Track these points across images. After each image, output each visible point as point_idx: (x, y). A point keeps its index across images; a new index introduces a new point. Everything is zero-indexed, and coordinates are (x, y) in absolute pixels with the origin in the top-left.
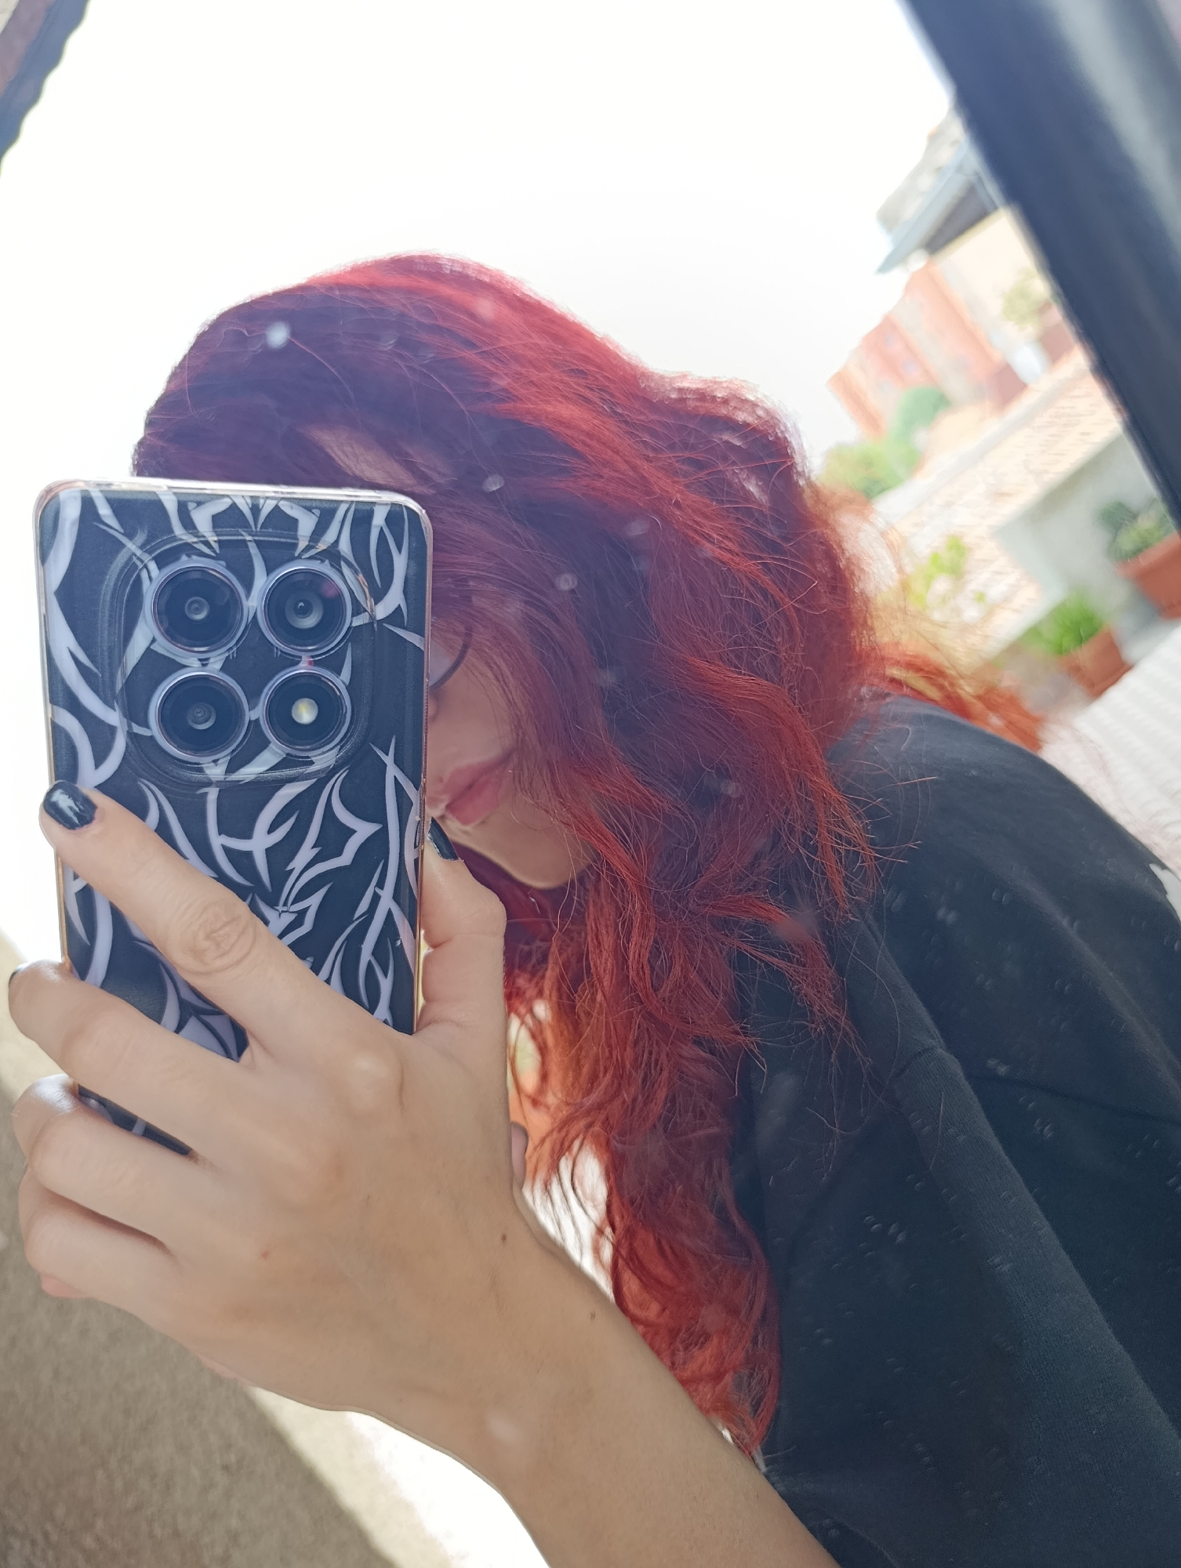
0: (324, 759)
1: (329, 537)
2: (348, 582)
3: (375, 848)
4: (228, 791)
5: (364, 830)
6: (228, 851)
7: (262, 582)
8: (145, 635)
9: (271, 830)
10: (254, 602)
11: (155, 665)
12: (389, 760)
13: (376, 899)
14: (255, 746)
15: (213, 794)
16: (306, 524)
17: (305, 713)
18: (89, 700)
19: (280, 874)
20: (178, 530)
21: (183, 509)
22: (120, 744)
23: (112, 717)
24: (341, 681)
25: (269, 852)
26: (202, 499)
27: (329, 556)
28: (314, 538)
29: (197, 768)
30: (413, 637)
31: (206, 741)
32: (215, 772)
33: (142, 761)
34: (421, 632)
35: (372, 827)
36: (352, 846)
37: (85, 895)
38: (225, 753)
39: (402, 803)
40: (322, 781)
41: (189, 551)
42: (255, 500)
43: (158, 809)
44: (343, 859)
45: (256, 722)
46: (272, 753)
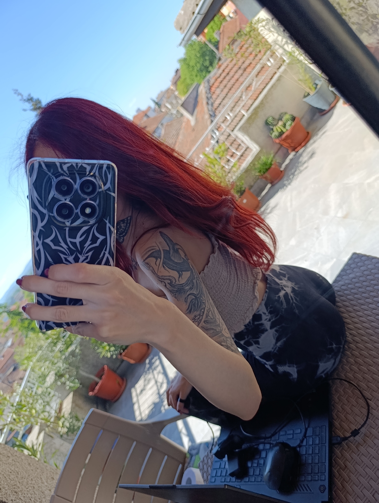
0: (92, 221)
2: (98, 182)
3: (104, 242)
5: (101, 238)
6: (71, 242)
7: (79, 181)
8: (53, 193)
10: (77, 186)
11: (55, 200)
12: (107, 222)
13: (104, 254)
14: (77, 218)
15: (67, 229)
16: (88, 168)
17: (88, 211)
18: (40, 208)
19: (82, 247)
20: (60, 170)
21: (61, 166)
22: (47, 217)
23: (45, 211)
24: (96, 204)
25: (80, 242)
26: (65, 163)
27: (94, 176)
28: (90, 172)
29: (64, 223)
30: (112, 194)
31: (66, 217)
32: (68, 224)
33: (51, 222)
34: (114, 193)
35: (103, 237)
36: (99, 241)
37: (39, 251)
38: (70, 220)
39: (111, 232)
40: (92, 226)
41: (62, 175)
42: (77, 163)
43: (55, 232)
44: (97, 244)
45: (77, 213)
46: (81, 220)
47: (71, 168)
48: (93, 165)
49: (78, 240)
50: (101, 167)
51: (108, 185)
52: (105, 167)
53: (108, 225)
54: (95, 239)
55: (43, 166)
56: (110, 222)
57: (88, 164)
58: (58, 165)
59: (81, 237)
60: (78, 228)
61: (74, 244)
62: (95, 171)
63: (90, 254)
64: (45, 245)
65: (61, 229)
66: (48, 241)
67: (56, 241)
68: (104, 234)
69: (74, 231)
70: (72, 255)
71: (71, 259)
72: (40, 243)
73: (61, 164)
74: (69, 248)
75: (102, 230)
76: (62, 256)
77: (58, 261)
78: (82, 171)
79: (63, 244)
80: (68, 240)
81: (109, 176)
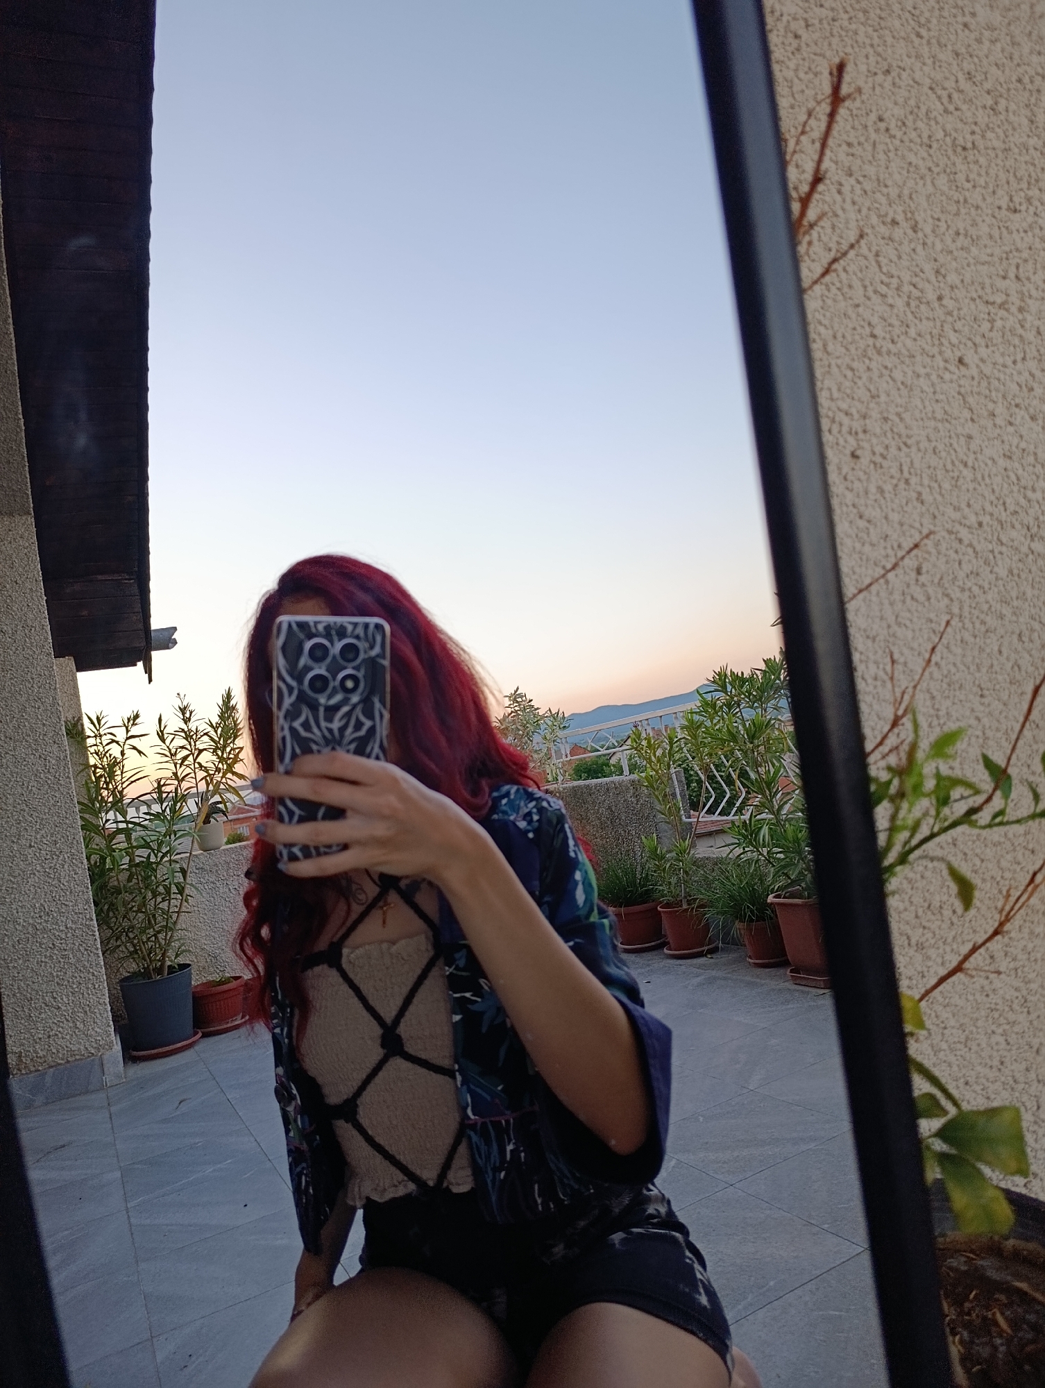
0: (355, 699)
1: (357, 633)
2: (362, 645)
3: (372, 730)
4: (327, 709)
5: (369, 724)
6: (327, 728)
7: (338, 646)
8: (305, 660)
9: (339, 722)
10: (336, 651)
11: (306, 670)
12: (377, 701)
13: (372, 748)
14: (334, 692)
15: (322, 708)
16: (350, 628)
17: (350, 684)
18: (288, 679)
19: (342, 736)
20: (314, 631)
21: (315, 626)
22: (296, 692)
24: (360, 675)
25: (339, 728)
26: (320, 622)
27: (357, 637)
28: (352, 633)
29: (317, 700)
31: (321, 690)
32: (322, 700)
33: (302, 698)
36: (365, 729)
37: (284, 739)
38: (326, 696)
39: (382, 716)
40: (354, 707)
41: (317, 636)
42: (335, 623)
43: (306, 713)
44: (363, 732)
45: (334, 687)
46: (338, 697)
47: (328, 628)
48: (355, 625)
49: (336, 725)
50: (366, 626)
51: (377, 650)
52: (372, 627)
53: (377, 705)
54: (359, 726)
55: (294, 626)
56: (380, 701)
57: (350, 623)
58: (312, 624)
59: (341, 719)
60: (336, 708)
61: (330, 731)
62: (360, 631)
63: (353, 746)
64: (292, 730)
65: (314, 707)
66: (297, 724)
67: (306, 726)
68: (372, 718)
69: (331, 711)
70: (327, 745)
72: (286, 727)
73: (316, 623)
74: (324, 736)
75: (369, 714)
76: (314, 747)
77: (307, 751)
78: (342, 632)
79: (315, 730)
80: (323, 724)
81: (379, 639)
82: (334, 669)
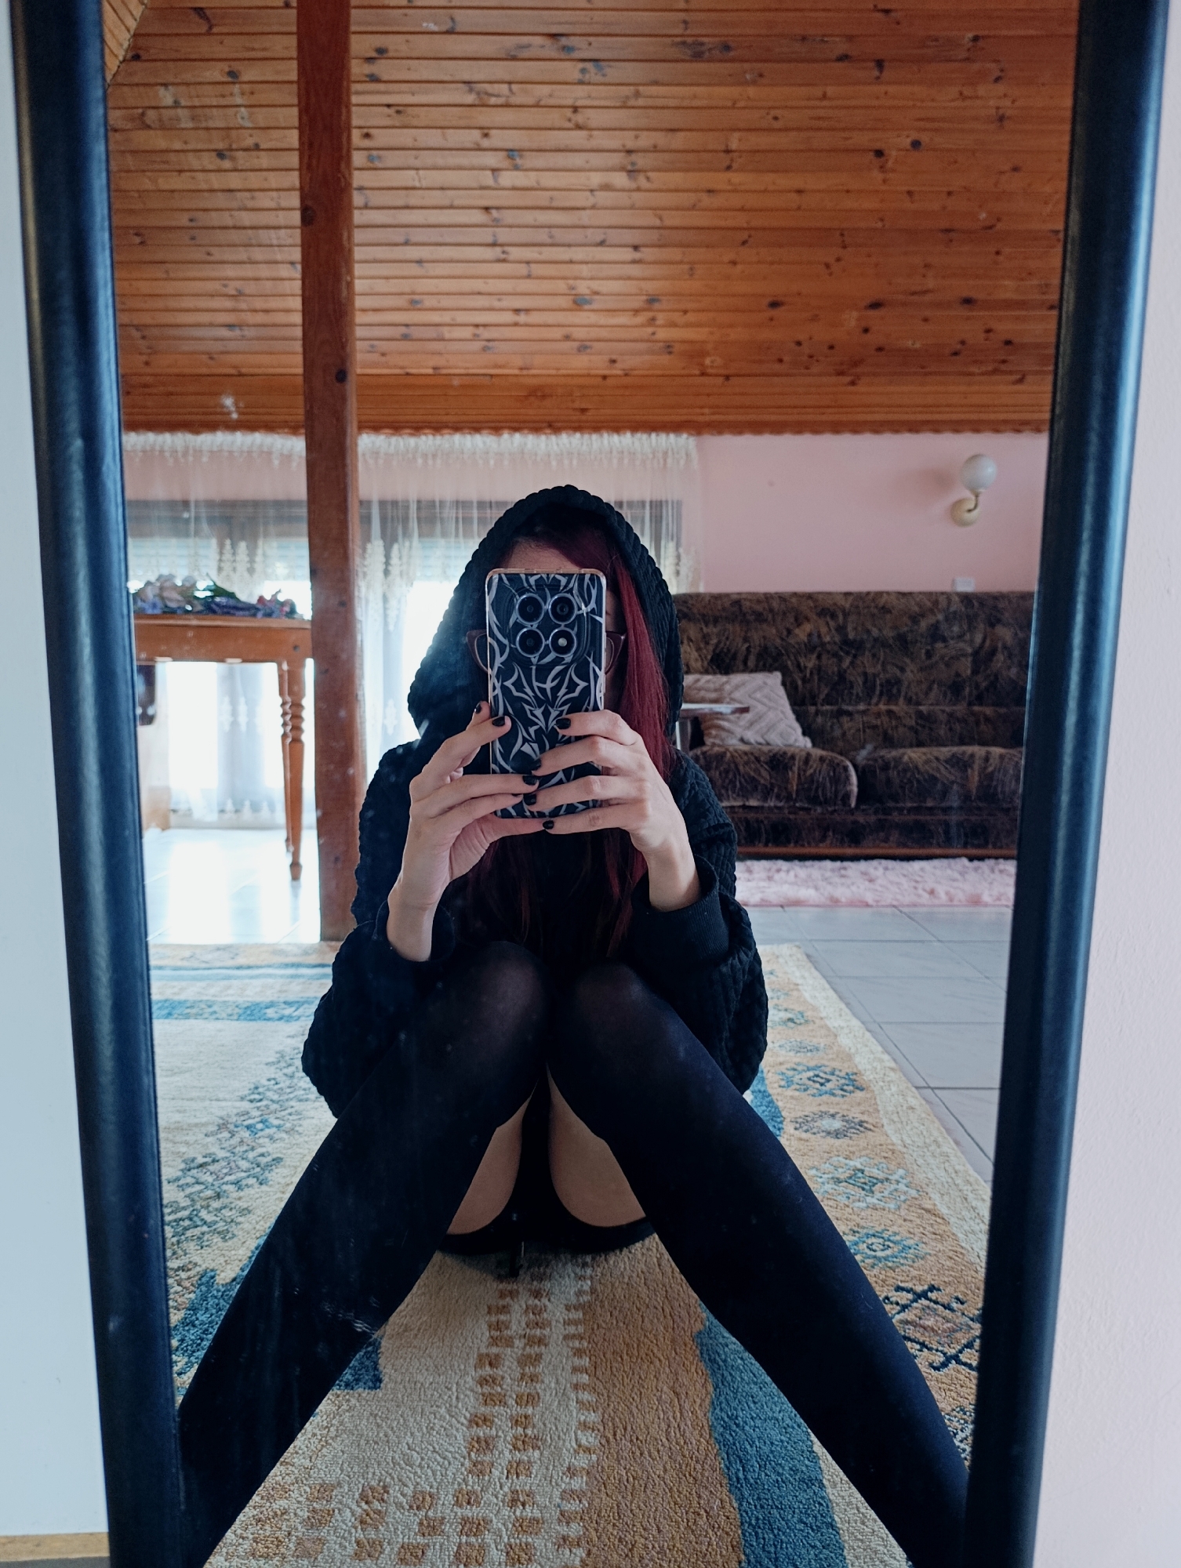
0: (568, 658)
1: (571, 585)
2: (576, 600)
3: (586, 690)
4: (539, 668)
5: (582, 684)
6: (540, 688)
7: (550, 601)
8: (515, 616)
9: (553, 681)
10: (548, 606)
11: (518, 626)
12: (591, 660)
14: (547, 652)
15: (534, 668)
16: (563, 581)
17: (562, 642)
18: (499, 636)
19: (555, 697)
20: (526, 585)
21: (527, 579)
22: (507, 650)
23: (506, 642)
24: (573, 633)
25: (552, 689)
27: (571, 592)
28: (565, 587)
29: (529, 659)
30: (598, 618)
31: (532, 650)
32: (534, 659)
33: (513, 654)
34: (601, 616)
35: (586, 684)
36: (578, 689)
38: (537, 655)
39: (596, 677)
40: (569, 665)
41: (528, 591)
43: (518, 672)
44: (576, 694)
45: (547, 645)
46: (552, 656)
47: (540, 581)
49: (548, 685)
50: (582, 578)
51: (593, 605)
52: (587, 578)
53: (592, 665)
54: (572, 686)
55: (506, 581)
56: (594, 662)
60: (549, 668)
61: (543, 691)
62: (574, 584)
64: (504, 689)
65: (526, 665)
66: (508, 684)
67: (518, 685)
68: (587, 679)
69: (543, 672)
70: (540, 707)
71: (538, 712)
72: (498, 685)
74: (536, 697)
75: (584, 674)
76: (527, 707)
78: (554, 586)
79: (528, 690)
80: (535, 684)
81: (594, 592)
82: (546, 627)
